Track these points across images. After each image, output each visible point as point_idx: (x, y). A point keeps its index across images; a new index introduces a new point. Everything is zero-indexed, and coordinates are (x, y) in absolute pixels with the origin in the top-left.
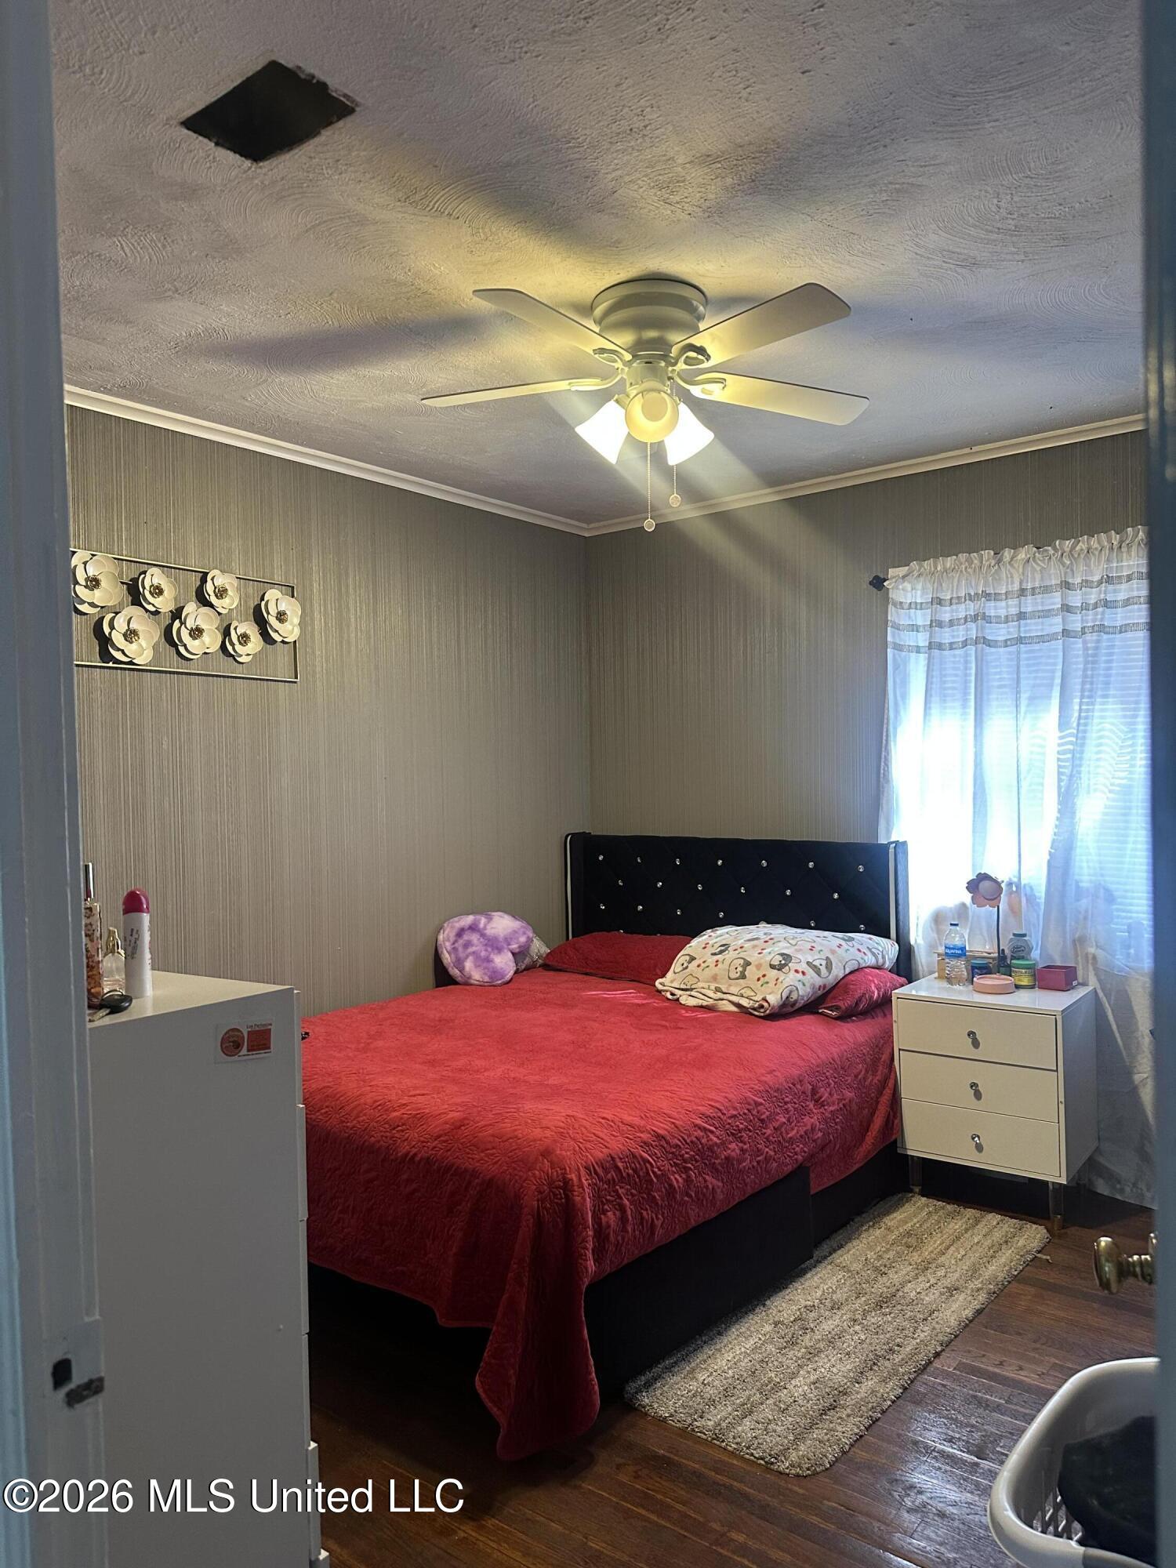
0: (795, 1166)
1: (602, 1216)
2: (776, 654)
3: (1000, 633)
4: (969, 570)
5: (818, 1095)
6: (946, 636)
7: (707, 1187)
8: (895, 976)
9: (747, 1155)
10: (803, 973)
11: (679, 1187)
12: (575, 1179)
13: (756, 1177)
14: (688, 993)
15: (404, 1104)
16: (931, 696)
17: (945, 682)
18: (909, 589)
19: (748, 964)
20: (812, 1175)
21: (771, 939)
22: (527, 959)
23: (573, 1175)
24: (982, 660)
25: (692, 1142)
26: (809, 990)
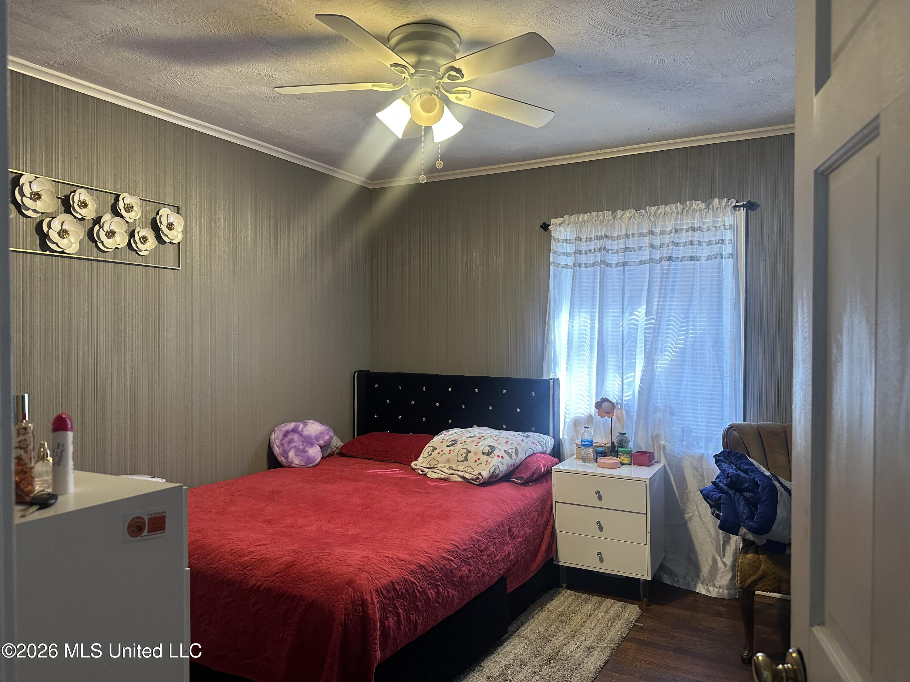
0: (499, 578)
1: (386, 621)
2: (485, 266)
3: (614, 259)
4: (597, 222)
5: (512, 532)
6: (583, 259)
7: (449, 596)
8: (552, 458)
9: (472, 574)
10: (502, 457)
11: (433, 598)
12: (369, 599)
13: (477, 587)
14: (432, 470)
15: (252, 552)
16: (574, 294)
17: (582, 286)
18: (563, 231)
19: (469, 452)
20: (508, 582)
21: (482, 437)
22: (329, 450)
23: (368, 597)
24: (604, 274)
25: (441, 568)
26: (505, 467)
